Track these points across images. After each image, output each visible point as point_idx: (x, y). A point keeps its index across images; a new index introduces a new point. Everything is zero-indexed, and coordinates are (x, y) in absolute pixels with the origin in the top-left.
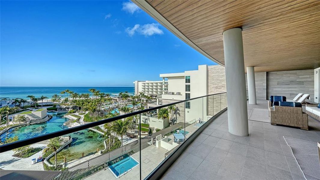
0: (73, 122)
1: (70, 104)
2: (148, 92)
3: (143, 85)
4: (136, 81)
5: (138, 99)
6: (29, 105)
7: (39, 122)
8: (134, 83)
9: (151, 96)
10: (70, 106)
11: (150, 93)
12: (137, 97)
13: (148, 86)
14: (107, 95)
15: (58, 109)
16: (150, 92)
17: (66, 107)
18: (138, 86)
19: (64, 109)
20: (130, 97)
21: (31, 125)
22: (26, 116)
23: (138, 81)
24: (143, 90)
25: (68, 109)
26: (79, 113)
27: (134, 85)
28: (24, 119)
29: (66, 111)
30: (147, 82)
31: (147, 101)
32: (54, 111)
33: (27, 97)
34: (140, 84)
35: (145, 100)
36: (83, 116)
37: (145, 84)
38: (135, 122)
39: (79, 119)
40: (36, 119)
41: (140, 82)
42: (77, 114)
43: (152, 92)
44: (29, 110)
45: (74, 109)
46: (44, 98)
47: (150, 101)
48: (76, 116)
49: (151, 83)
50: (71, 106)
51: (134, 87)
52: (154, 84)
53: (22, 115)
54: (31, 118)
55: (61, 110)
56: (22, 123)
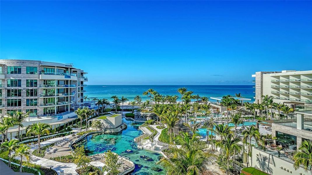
0: (146, 139)
1: (148, 111)
2: (287, 95)
3: (275, 80)
4: (259, 73)
5: (261, 111)
6: (112, 108)
7: (112, 132)
8: (253, 76)
9: (292, 106)
10: (147, 113)
11: (293, 98)
12: (259, 106)
13: (287, 83)
14: (204, 100)
15: (135, 117)
16: (291, 97)
17: (144, 115)
18: (262, 82)
19: (141, 116)
20: (244, 105)
21: (105, 133)
22: (101, 121)
23: (262, 73)
24: (275, 91)
25: (146, 117)
26: (157, 126)
27: (255, 81)
28: (100, 126)
29: (143, 120)
30: (284, 72)
31: (281, 116)
32: (131, 118)
33: (111, 98)
34: (268, 78)
35: (277, 113)
36: (160, 131)
37: (278, 77)
38: (240, 160)
39: (154, 135)
41: (267, 75)
42: (154, 126)
43: (298, 96)
44: (109, 114)
45: (152, 119)
46: (125, 99)
47: (289, 118)
48: (152, 129)
49: (294, 76)
50: (149, 114)
51: (255, 86)
52: (302, 77)
53: (98, 120)
54: (106, 125)
55: (139, 118)
56: (98, 129)
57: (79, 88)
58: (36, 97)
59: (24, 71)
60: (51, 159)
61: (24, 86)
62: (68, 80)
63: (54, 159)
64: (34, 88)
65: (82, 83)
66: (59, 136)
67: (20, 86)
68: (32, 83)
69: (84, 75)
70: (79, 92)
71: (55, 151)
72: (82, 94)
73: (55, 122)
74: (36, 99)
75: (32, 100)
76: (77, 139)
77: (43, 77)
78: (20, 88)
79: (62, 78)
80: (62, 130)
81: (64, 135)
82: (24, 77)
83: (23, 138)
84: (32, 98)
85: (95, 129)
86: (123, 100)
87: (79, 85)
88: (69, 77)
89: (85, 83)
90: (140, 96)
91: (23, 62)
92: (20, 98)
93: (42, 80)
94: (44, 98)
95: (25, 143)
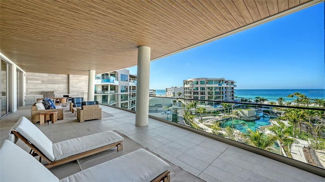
7: (246, 119)
15: (270, 113)
17: (277, 112)
19: (275, 113)
21: (240, 119)
22: (239, 112)
25: (280, 114)
28: (238, 115)
29: (278, 116)
32: (267, 114)
40: (244, 116)
42: (286, 122)
46: (265, 100)
53: (237, 111)
54: (242, 115)
55: (273, 114)
56: (237, 116)
57: (230, 91)
58: (204, 96)
59: (199, 83)
60: (204, 125)
61: (199, 90)
62: (221, 87)
63: (206, 125)
64: (204, 91)
65: (233, 88)
66: (213, 116)
67: (198, 90)
68: (203, 89)
69: (235, 84)
70: (230, 93)
71: (207, 122)
72: (233, 95)
73: (212, 109)
74: (204, 97)
75: (203, 97)
76: (221, 119)
77: (208, 85)
78: (198, 91)
79: (217, 85)
80: (215, 113)
81: (215, 116)
82: (199, 86)
83: (198, 114)
84: (203, 96)
85: (234, 116)
86: (263, 100)
87: (230, 90)
88: (221, 85)
89: (235, 88)
90: (283, 98)
91: (199, 79)
92: (198, 95)
93: (207, 87)
94: (208, 96)
95: (197, 116)
